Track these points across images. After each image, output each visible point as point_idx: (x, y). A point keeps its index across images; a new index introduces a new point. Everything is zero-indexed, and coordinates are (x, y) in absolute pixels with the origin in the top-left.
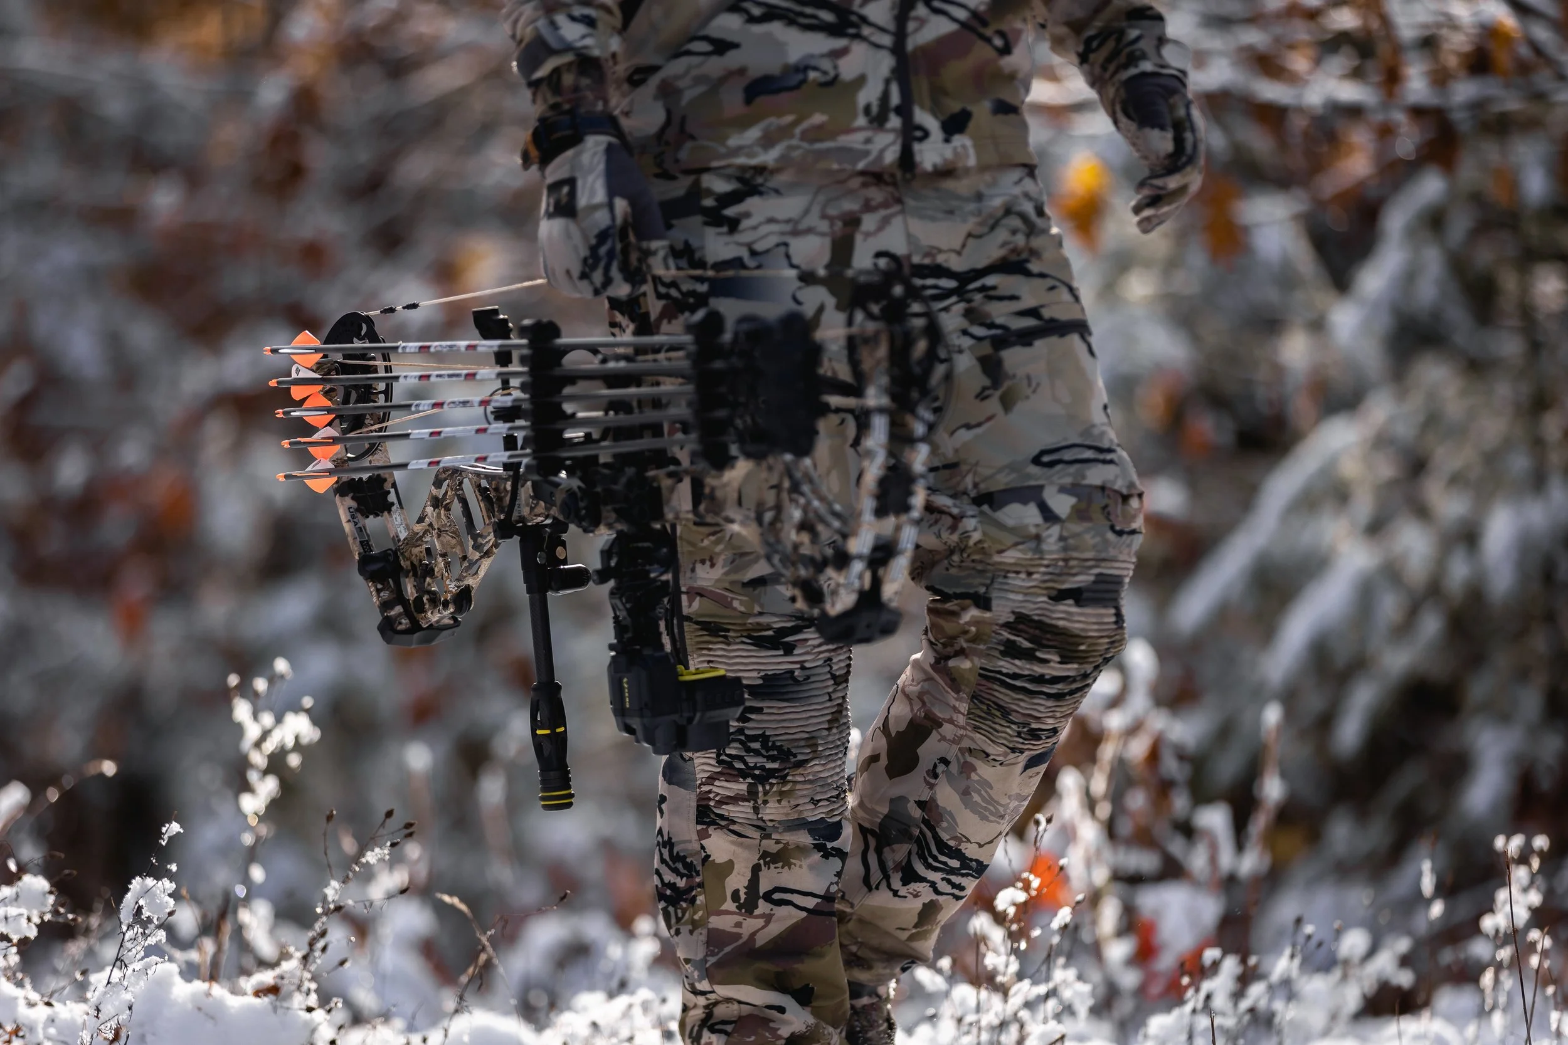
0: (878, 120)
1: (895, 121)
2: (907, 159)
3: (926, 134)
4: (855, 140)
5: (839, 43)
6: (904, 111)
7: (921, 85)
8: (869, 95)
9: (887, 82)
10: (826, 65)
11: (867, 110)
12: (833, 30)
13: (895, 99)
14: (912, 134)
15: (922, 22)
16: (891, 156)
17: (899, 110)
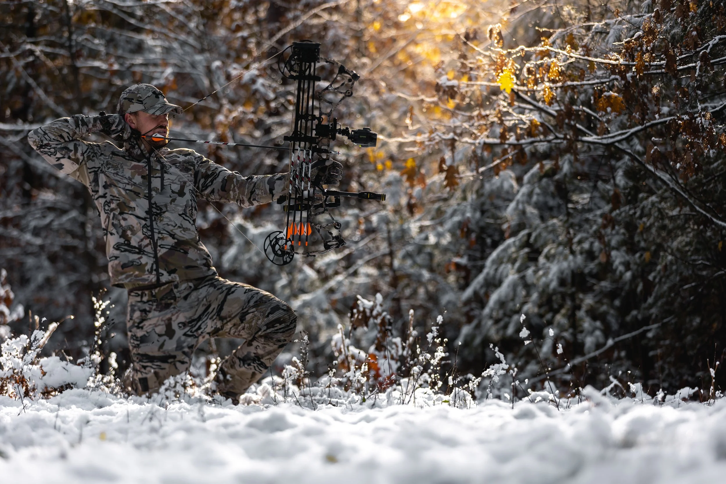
0: (151, 272)
1: (154, 273)
2: (158, 279)
3: (163, 274)
4: (146, 277)
5: (139, 256)
6: (157, 270)
7: (161, 264)
8: (148, 267)
9: (152, 264)
10: (138, 261)
11: (148, 270)
12: (138, 253)
13: (154, 267)
14: (159, 275)
15: (160, 251)
16: (154, 280)
17: (155, 270)
